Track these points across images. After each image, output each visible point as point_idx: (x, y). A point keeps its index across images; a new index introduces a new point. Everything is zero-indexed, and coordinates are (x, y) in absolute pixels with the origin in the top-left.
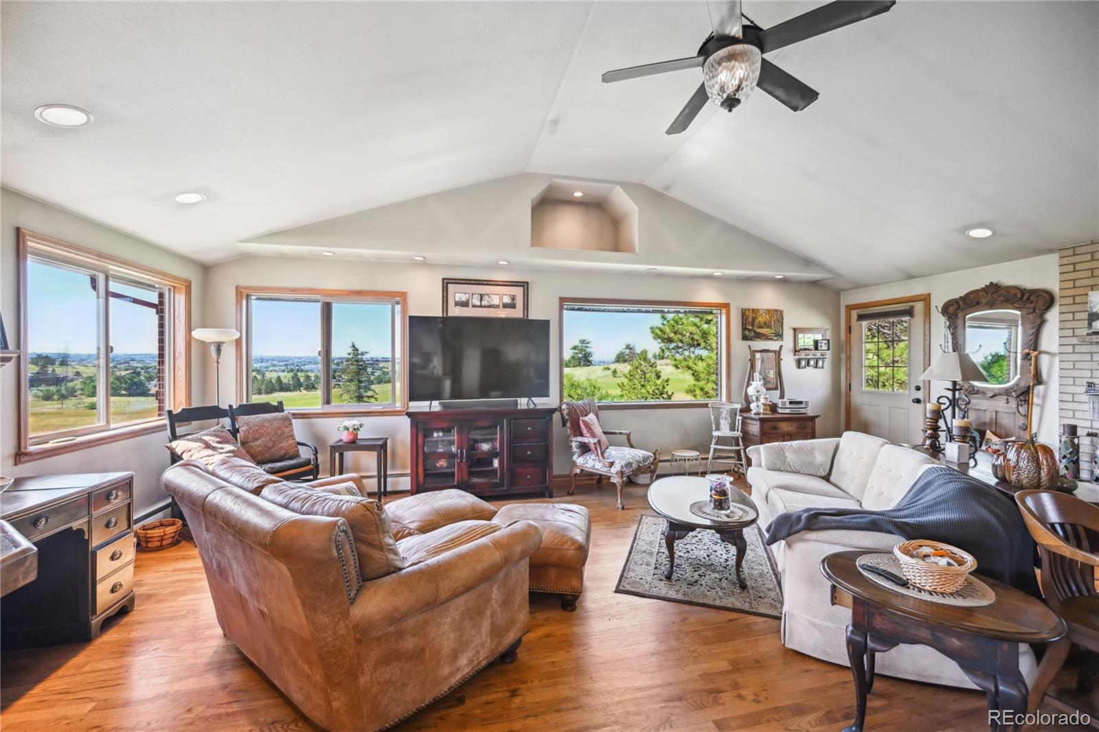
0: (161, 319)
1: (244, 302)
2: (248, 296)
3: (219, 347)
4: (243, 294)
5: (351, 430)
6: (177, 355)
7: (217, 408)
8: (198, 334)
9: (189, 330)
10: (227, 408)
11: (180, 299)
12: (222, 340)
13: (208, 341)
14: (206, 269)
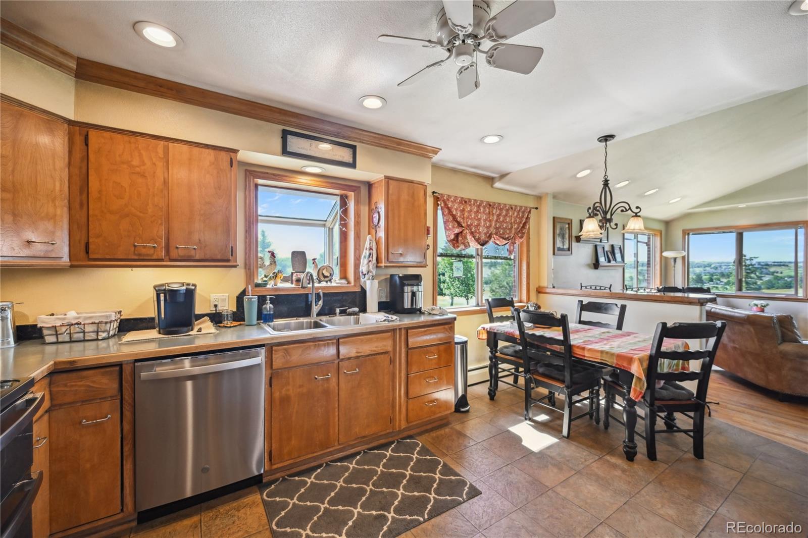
0: (649, 248)
1: (687, 236)
2: (688, 234)
3: (675, 259)
4: (686, 233)
5: (759, 306)
6: (656, 263)
7: (676, 288)
8: (665, 254)
9: (661, 252)
10: (681, 288)
11: (658, 239)
12: (676, 256)
13: (669, 257)
14: (667, 223)
